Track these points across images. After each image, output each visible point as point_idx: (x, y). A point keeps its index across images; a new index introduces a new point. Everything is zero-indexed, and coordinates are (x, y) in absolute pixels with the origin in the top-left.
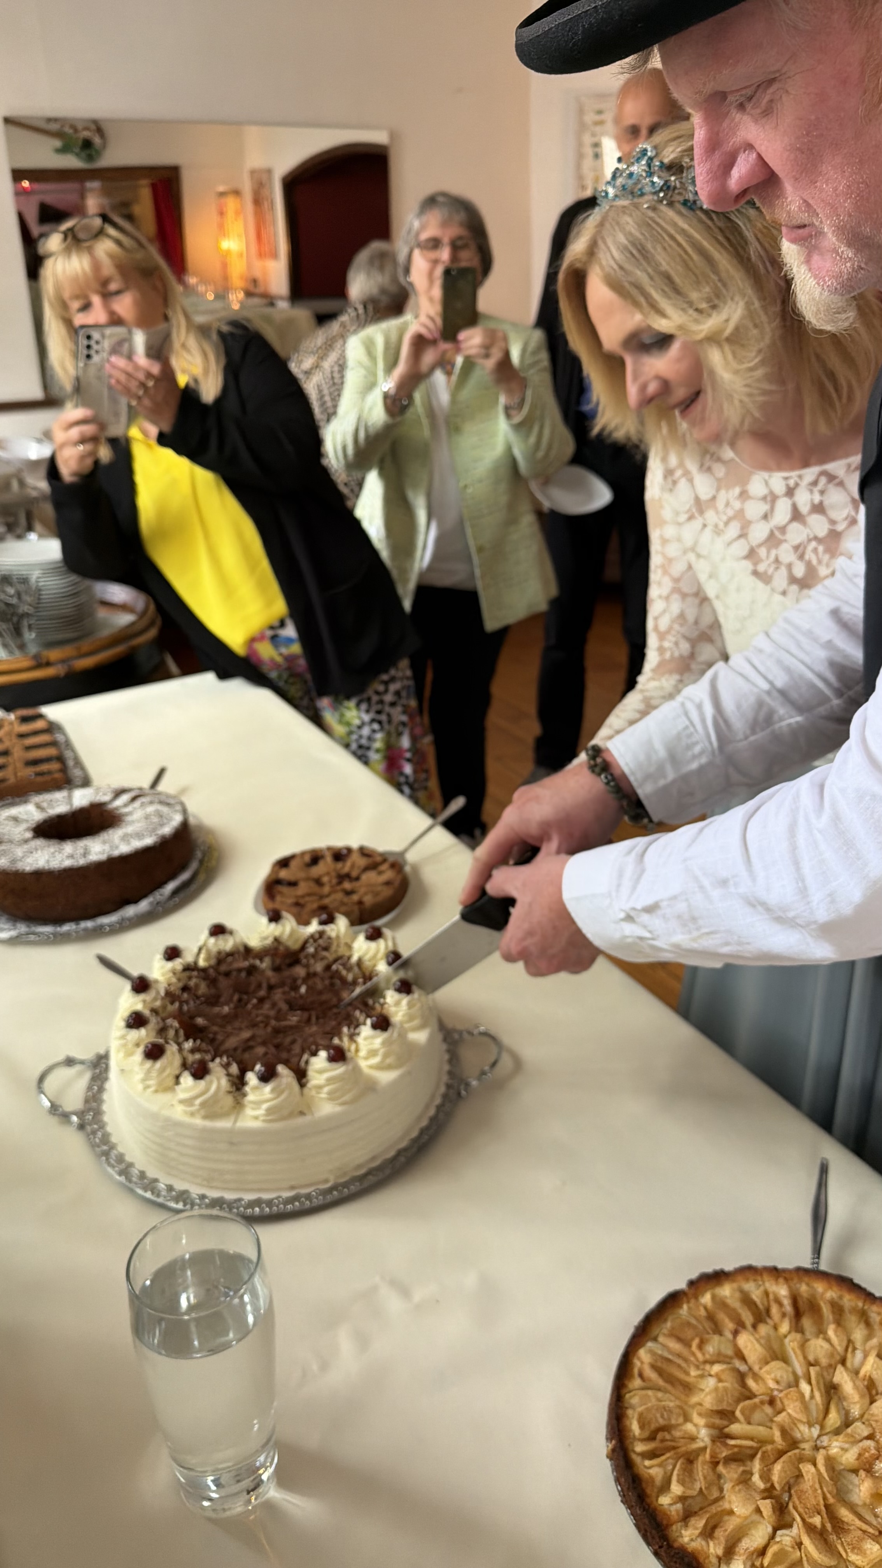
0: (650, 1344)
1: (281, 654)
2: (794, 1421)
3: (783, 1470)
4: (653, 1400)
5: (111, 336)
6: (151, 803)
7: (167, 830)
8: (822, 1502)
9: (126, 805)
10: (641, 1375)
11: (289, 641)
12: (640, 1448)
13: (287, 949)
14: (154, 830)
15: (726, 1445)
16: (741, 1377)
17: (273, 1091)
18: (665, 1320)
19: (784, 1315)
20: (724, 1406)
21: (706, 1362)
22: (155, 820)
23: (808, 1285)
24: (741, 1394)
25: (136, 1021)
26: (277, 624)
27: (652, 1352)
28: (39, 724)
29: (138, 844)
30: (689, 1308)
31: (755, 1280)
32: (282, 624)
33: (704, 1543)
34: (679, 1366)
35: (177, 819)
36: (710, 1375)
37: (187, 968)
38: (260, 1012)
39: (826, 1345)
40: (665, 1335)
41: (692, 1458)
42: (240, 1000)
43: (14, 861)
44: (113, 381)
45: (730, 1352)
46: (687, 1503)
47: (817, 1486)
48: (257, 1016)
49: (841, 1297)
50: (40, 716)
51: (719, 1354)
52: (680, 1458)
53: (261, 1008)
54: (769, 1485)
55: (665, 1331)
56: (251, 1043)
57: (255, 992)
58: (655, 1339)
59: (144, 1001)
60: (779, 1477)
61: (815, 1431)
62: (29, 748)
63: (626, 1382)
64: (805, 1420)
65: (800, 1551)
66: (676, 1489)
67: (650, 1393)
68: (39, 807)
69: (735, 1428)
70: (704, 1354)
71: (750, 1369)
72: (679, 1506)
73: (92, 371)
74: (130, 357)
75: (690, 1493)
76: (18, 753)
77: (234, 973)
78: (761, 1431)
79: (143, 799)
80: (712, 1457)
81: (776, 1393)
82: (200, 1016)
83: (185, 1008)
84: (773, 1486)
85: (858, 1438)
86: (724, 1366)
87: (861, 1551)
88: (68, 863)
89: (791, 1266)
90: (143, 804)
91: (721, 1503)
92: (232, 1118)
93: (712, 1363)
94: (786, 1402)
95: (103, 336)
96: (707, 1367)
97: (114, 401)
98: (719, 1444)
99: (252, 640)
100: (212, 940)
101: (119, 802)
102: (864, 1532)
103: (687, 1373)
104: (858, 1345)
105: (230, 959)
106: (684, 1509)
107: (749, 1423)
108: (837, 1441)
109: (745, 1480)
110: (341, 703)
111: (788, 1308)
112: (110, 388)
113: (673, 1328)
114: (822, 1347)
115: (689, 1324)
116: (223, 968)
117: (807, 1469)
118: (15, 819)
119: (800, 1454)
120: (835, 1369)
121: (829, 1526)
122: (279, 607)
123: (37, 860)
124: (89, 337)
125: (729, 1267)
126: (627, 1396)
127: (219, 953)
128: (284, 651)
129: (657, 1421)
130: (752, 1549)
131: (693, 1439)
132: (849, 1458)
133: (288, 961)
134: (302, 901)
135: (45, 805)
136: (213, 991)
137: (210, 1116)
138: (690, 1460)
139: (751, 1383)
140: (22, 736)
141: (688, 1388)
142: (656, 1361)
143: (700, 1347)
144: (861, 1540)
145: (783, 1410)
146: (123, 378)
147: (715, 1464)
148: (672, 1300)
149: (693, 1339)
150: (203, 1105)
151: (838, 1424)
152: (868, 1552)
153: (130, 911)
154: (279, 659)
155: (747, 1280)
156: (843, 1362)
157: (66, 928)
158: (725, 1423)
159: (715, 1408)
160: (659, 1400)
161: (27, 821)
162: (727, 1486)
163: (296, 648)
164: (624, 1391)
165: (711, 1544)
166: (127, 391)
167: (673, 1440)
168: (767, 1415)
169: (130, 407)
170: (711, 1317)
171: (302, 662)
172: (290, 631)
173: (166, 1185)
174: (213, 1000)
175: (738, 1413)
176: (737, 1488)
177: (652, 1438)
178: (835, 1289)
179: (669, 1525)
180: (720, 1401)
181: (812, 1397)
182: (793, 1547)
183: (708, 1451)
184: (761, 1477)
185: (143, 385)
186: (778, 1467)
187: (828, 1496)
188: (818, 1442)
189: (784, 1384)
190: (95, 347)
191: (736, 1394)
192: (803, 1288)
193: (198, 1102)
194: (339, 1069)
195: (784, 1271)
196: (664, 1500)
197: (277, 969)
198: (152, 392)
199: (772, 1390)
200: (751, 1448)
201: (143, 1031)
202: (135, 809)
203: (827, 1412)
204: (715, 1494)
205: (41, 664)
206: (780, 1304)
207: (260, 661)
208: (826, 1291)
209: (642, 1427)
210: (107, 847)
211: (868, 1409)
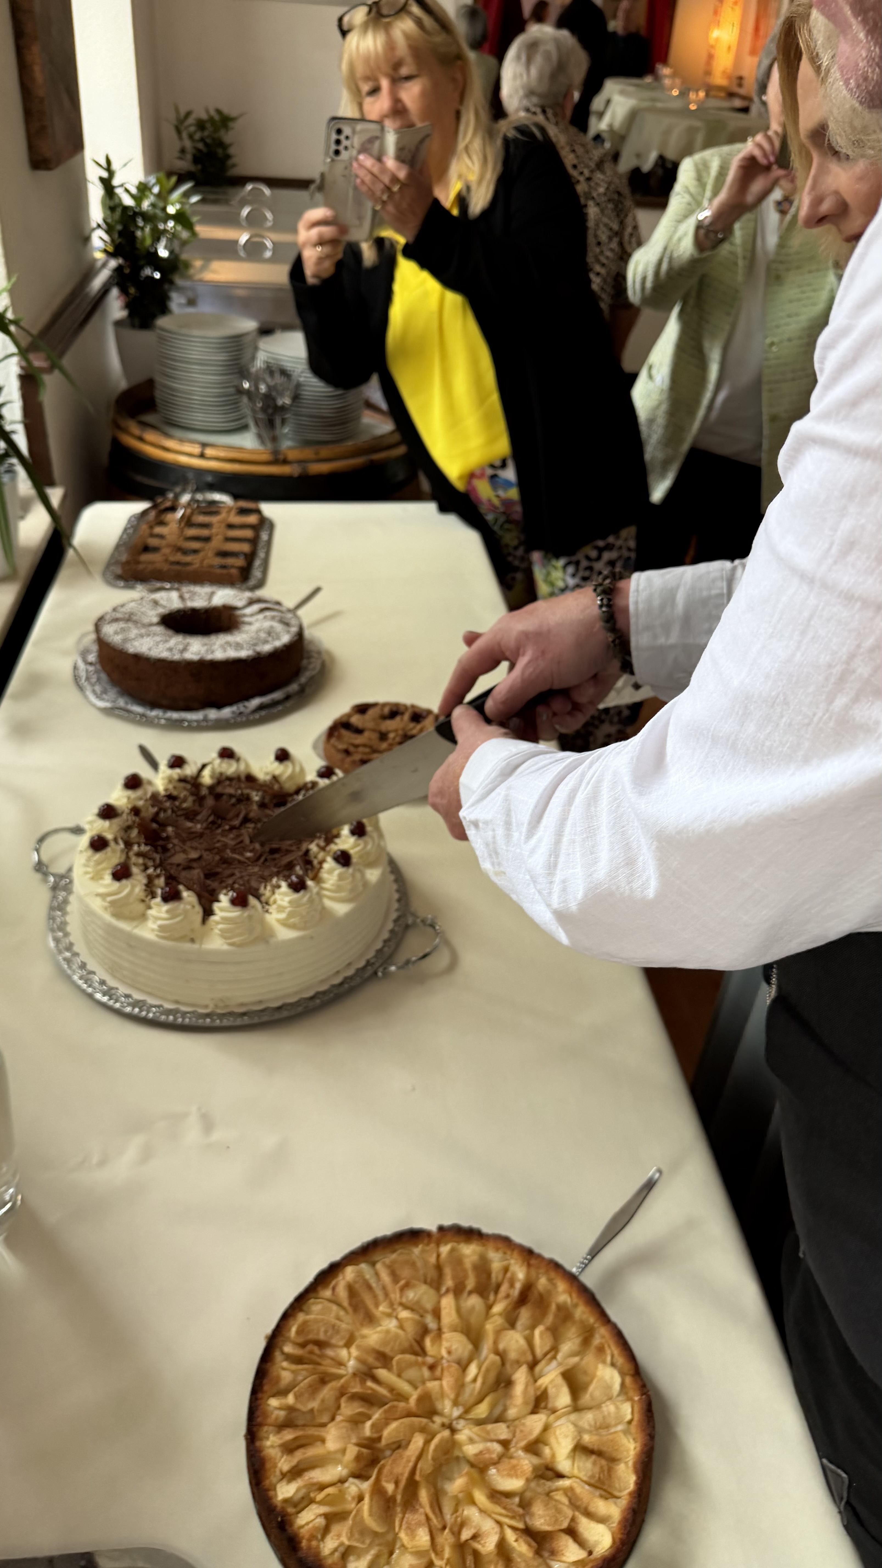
0: (363, 1266)
1: (498, 496)
2: (442, 1395)
3: (397, 1429)
4: (333, 1315)
5: (362, 131)
6: (273, 618)
7: (267, 648)
8: (406, 1475)
9: (252, 615)
10: (334, 1289)
11: (507, 484)
12: (288, 1349)
13: (281, 788)
14: (255, 645)
15: (363, 1382)
16: (425, 1331)
17: (168, 912)
18: (394, 1251)
19: (508, 1296)
20: (387, 1350)
21: (401, 1304)
22: (263, 635)
23: (550, 1280)
24: (411, 1346)
25: (108, 812)
26: (498, 463)
27: (360, 1274)
28: (252, 519)
29: (232, 654)
30: (423, 1251)
31: (505, 1253)
32: (504, 465)
33: (279, 1454)
34: (375, 1297)
35: (286, 639)
36: (397, 1318)
37: (183, 780)
38: (223, 839)
39: (522, 1342)
40: (384, 1263)
41: (327, 1379)
42: (213, 823)
43: (125, 640)
44: (358, 181)
45: (429, 1306)
46: (294, 1414)
47: (413, 1459)
48: (218, 841)
49: (576, 1306)
50: (258, 511)
51: (418, 1302)
52: (313, 1374)
53: (226, 836)
54: (375, 1435)
55: (387, 1261)
56: (194, 865)
57: (231, 819)
58: (373, 1264)
59: (129, 798)
60: (389, 1434)
61: (456, 1412)
62: (228, 539)
63: (319, 1288)
64: (452, 1396)
65: (357, 1505)
66: (290, 1399)
67: (334, 1307)
68: (181, 597)
69: (382, 1373)
70: (401, 1297)
71: (439, 1329)
72: (282, 1413)
73: (339, 168)
74: (379, 159)
75: (299, 1406)
76: (217, 543)
77: (225, 797)
78: (405, 1387)
79: (268, 614)
80: (342, 1387)
81: (444, 1361)
82: (172, 826)
83: (162, 815)
84: (379, 1439)
85: (493, 1437)
86: (417, 1317)
87: (412, 1535)
88: (165, 655)
89: (547, 1255)
90: (265, 617)
91: (322, 1429)
92: (135, 924)
93: (406, 1307)
94: (446, 1373)
95: (354, 132)
96: (400, 1309)
97: (358, 203)
98: (358, 1379)
99: (471, 476)
100: (218, 761)
101: (248, 611)
102: (428, 1518)
103: (377, 1305)
104: (560, 1356)
105: (228, 783)
106: (286, 1417)
107: (399, 1376)
108: (470, 1429)
109: (356, 1421)
110: (549, 560)
111: (516, 1292)
112: (356, 188)
113: (394, 1262)
114: (517, 1341)
115: (413, 1264)
116: (219, 790)
117: (418, 1441)
118: (156, 603)
119: (426, 1424)
120: (520, 1366)
121: (399, 1498)
122: (502, 446)
123: (142, 644)
124: (339, 132)
125: (486, 1229)
126: (312, 1301)
127: (221, 774)
128: (501, 493)
129: (318, 1334)
130: (315, 1480)
131: (340, 1364)
132: (471, 1450)
133: (275, 801)
134: (352, 749)
135: (187, 596)
136: (197, 808)
137: (117, 915)
138: (324, 1380)
139: (428, 1342)
140: (231, 526)
141: (370, 1319)
142: (355, 1282)
143: (402, 1289)
144: (419, 1524)
145: (440, 1379)
146: (368, 178)
147: (342, 1394)
148: (413, 1236)
149: (403, 1279)
150: (112, 903)
151: (484, 1416)
152: (417, 1538)
153: (213, 714)
154: (496, 502)
155: (497, 1249)
156: (533, 1365)
157: (154, 713)
158: (377, 1364)
159: (377, 1347)
160: (338, 1318)
161: (164, 607)
162: (339, 1418)
163: (513, 493)
164: (312, 1295)
165: (285, 1457)
166: (372, 194)
167: (322, 1356)
168: (422, 1376)
169: (375, 212)
170: (439, 1268)
171: (518, 508)
172: (510, 474)
173: (82, 962)
174: (191, 815)
175: (394, 1362)
176: (344, 1424)
177: (303, 1345)
178: (574, 1295)
179: (261, 1425)
180: (385, 1343)
181: (475, 1380)
182: (353, 1498)
183: (342, 1381)
184: (373, 1426)
185: (388, 189)
186: (394, 1425)
187: (418, 1472)
188: (454, 1422)
189: (454, 1356)
190: (345, 143)
191: (406, 1345)
192: (542, 1282)
193: (109, 899)
194: (235, 913)
195: (539, 1257)
196: (274, 1402)
197: (262, 805)
198: (397, 197)
199: (442, 1358)
200: (384, 1396)
201: (106, 824)
202: (257, 620)
203: (480, 1401)
204: (325, 1419)
205: (278, 459)
206: (512, 1285)
207: (479, 500)
208: (564, 1292)
209: (299, 1332)
210: (203, 650)
211: (524, 1416)
